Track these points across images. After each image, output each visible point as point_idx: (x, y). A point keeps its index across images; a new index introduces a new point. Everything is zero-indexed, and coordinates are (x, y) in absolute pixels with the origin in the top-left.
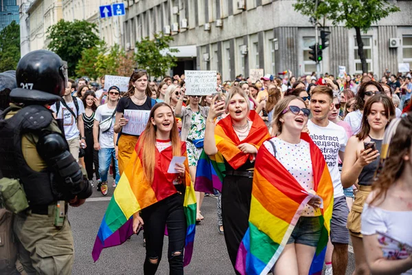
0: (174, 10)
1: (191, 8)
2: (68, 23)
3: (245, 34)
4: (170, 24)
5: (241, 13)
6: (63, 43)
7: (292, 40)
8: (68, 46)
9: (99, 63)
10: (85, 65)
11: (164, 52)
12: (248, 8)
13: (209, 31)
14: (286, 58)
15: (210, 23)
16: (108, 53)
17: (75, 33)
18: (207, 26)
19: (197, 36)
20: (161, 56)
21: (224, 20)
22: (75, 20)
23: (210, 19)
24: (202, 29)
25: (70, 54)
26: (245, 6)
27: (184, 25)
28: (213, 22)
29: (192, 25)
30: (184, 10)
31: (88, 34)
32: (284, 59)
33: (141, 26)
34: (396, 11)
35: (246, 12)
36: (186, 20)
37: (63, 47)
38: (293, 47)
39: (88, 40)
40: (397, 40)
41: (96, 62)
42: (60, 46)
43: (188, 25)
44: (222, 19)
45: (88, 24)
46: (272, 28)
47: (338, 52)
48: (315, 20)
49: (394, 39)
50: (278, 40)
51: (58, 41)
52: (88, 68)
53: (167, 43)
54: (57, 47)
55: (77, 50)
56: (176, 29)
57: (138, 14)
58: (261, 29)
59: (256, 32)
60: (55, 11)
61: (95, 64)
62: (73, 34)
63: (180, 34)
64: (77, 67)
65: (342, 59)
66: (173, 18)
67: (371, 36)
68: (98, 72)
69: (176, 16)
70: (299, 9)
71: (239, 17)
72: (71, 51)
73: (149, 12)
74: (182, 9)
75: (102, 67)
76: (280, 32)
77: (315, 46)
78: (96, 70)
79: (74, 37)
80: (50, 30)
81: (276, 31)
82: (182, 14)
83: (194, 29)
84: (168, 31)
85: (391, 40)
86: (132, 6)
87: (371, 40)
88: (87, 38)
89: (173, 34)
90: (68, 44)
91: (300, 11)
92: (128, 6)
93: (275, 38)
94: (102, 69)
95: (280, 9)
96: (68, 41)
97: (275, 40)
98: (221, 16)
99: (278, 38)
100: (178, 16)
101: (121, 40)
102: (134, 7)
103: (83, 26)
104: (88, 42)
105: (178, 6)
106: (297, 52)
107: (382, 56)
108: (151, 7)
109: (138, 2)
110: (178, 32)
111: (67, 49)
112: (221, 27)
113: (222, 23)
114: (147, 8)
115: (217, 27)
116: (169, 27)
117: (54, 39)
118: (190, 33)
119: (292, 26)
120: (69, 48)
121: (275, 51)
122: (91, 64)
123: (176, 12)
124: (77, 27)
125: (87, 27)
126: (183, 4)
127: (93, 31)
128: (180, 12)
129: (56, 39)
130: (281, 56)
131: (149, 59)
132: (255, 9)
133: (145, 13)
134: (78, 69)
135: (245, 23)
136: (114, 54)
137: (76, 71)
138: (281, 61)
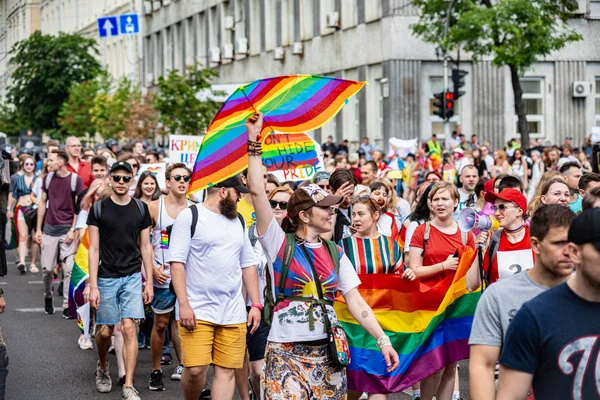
0: (227, 22)
1: (255, 20)
2: (48, 38)
3: (338, 69)
4: (219, 46)
5: (332, 34)
6: (38, 71)
7: (411, 82)
8: (47, 76)
9: (97, 108)
10: (74, 110)
11: (203, 95)
12: (344, 26)
13: (283, 60)
14: (400, 110)
15: (284, 47)
16: (113, 91)
17: (60, 54)
18: (279, 53)
19: (262, 67)
20: (198, 102)
21: (306, 44)
22: (60, 33)
23: (284, 42)
24: (270, 56)
25: (50, 91)
26: (339, 22)
27: (242, 48)
28: (289, 46)
29: (255, 49)
30: (243, 24)
31: (81, 57)
32: (397, 111)
33: (173, 46)
34: (577, 39)
35: (341, 32)
36: (245, 40)
37: (37, 78)
38: (413, 92)
39: (81, 67)
40: (586, 85)
41: (92, 106)
42: (33, 76)
43: (248, 48)
44: (303, 41)
45: (82, 40)
46: (379, 60)
47: (488, 103)
48: (444, 51)
49: (581, 83)
50: (389, 82)
51: (29, 67)
52: (79, 117)
53: (207, 80)
54: (27, 77)
55: (62, 83)
56: (228, 54)
57: (167, 25)
58: (362, 61)
59: (355, 65)
60: (28, 12)
61: (91, 111)
62: (56, 58)
63: (236, 63)
64: (61, 114)
65: (493, 114)
66: (226, 35)
67: (543, 77)
68: (94, 123)
69: (229, 33)
70: (420, 33)
71: (329, 39)
72: (52, 85)
73: (186, 23)
74: (240, 21)
75: (102, 116)
76: (392, 69)
77: (442, 94)
78: (93, 120)
79: (58, 61)
80: (17, 48)
81: (385, 66)
82: (239, 29)
83: (258, 55)
84: (215, 57)
85: (576, 84)
86: (158, 10)
87: (542, 83)
88: (79, 64)
89: (224, 62)
90: (47, 73)
91: (422, 36)
92: (152, 11)
93: (384, 76)
94: (102, 120)
95: (393, 30)
96: (47, 68)
97: (384, 80)
98: (302, 38)
99: (389, 78)
100: (233, 32)
101: (139, 69)
102: (162, 11)
103: (73, 43)
104: (80, 71)
105: (233, 15)
106: (419, 101)
107: (560, 112)
108: (189, 15)
109: (168, 6)
110: (233, 59)
111: (44, 81)
112: (301, 55)
113: (303, 49)
114: (184, 16)
115: (295, 54)
116: (218, 49)
117: (23, 64)
118: (251, 61)
119: (412, 58)
120: (49, 80)
121: (385, 99)
122: (83, 110)
123: (230, 25)
124: (63, 45)
125: (81, 45)
126: (241, 13)
127: (91, 51)
128: (237, 25)
129: (26, 64)
130: (393, 106)
131: (178, 106)
132: (354, 27)
133: (179, 24)
134: (63, 117)
135: (338, 51)
136: (123, 94)
137: (59, 119)
138: (393, 116)
